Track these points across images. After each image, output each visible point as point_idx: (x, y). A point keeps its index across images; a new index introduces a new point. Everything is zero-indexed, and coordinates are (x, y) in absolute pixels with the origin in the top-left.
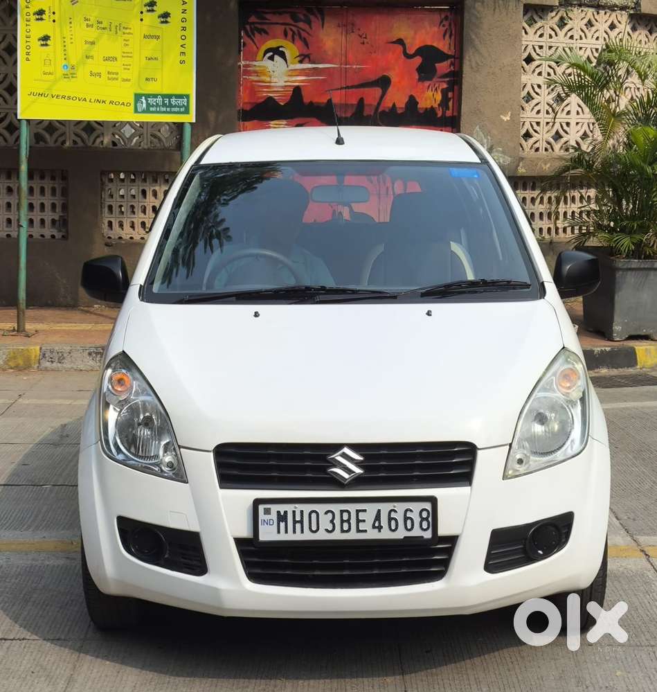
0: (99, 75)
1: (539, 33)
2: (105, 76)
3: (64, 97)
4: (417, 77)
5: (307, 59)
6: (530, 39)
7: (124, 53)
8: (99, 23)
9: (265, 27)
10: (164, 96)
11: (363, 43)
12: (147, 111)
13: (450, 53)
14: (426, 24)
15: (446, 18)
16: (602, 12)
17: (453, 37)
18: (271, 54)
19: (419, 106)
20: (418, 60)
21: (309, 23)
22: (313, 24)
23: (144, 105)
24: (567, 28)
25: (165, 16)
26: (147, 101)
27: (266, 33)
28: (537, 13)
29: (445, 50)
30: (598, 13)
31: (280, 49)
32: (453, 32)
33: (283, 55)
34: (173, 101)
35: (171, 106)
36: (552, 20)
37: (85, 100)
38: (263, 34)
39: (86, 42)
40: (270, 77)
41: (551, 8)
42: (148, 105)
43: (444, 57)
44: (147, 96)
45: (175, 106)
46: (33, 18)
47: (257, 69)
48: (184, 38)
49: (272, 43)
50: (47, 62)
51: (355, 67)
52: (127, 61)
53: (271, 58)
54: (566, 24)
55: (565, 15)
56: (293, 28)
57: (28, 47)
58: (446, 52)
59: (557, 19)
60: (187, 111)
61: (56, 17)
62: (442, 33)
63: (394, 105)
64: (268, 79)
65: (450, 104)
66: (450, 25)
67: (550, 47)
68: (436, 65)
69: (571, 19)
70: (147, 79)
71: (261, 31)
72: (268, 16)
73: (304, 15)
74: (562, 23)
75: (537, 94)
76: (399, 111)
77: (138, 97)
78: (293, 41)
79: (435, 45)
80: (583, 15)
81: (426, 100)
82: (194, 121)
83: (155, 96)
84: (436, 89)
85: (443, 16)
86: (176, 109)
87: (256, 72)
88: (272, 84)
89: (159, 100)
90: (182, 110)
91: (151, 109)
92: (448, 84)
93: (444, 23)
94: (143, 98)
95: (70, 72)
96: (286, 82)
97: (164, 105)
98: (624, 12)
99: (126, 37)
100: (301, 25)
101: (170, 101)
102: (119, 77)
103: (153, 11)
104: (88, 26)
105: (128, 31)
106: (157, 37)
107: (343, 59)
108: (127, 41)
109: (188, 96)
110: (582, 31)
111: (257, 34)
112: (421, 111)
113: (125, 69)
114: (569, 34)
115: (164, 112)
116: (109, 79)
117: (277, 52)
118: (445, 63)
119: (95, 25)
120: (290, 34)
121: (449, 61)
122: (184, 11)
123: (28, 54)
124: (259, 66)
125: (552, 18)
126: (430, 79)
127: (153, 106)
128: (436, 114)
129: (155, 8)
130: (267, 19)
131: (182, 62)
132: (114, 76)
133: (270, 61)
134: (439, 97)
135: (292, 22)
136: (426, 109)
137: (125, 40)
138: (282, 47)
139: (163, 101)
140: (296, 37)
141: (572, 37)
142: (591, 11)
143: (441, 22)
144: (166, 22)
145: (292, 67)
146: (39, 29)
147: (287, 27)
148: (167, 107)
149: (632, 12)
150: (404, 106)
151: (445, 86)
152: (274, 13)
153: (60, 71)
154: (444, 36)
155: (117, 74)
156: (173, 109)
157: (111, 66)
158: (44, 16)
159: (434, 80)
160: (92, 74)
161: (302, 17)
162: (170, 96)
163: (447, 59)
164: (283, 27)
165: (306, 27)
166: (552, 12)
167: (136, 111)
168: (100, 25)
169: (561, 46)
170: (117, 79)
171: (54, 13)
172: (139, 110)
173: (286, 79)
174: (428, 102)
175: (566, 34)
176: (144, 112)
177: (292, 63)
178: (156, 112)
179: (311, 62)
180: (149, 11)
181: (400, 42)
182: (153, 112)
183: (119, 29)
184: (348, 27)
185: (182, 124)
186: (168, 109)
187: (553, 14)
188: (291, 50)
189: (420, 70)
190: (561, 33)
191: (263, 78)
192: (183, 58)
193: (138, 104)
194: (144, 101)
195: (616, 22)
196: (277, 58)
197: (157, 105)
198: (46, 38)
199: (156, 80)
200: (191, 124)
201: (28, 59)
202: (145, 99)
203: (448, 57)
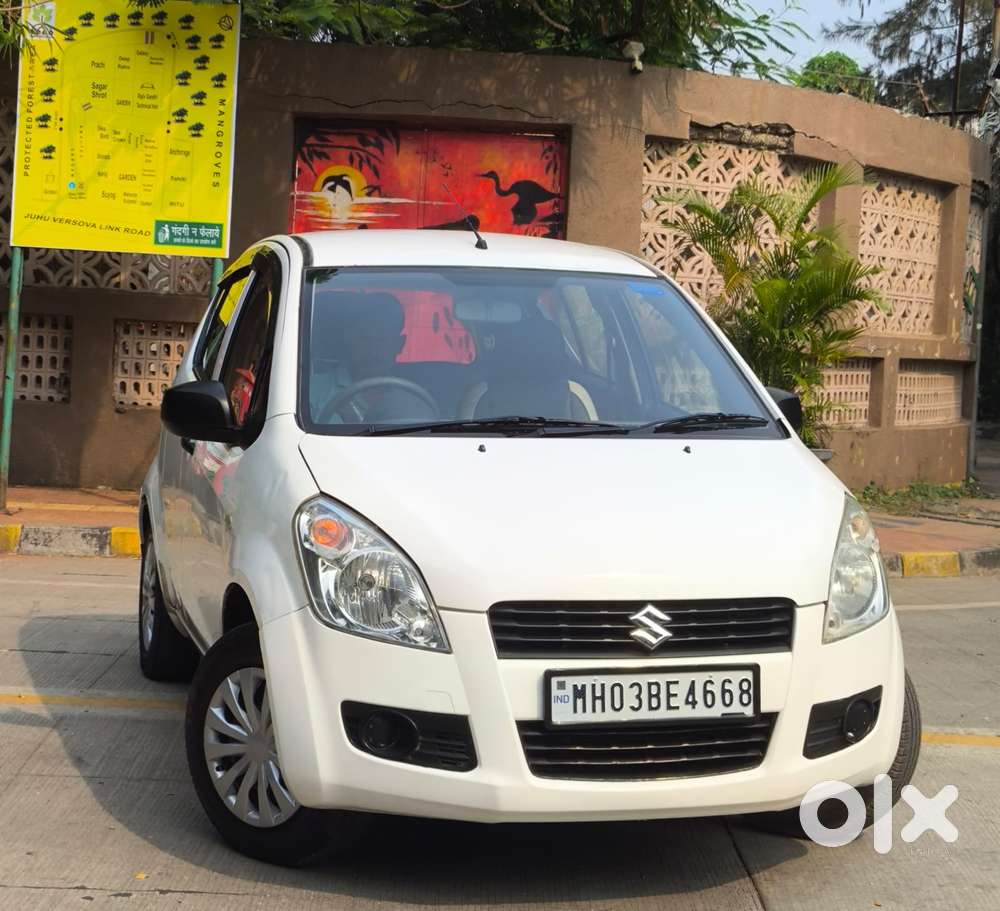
0: (113, 196)
1: (665, 172)
2: (120, 197)
3: (68, 221)
5: (376, 192)
6: (654, 178)
7: (145, 170)
8: (116, 133)
9: (326, 150)
10: (191, 225)
11: (447, 175)
12: (170, 242)
13: (553, 191)
14: (526, 155)
15: (551, 148)
16: (745, 151)
17: (558, 172)
18: (331, 184)
20: (514, 198)
21: (380, 146)
22: (386, 150)
23: (167, 235)
24: (699, 168)
25: (198, 127)
26: (171, 231)
27: (328, 157)
28: (663, 148)
29: (548, 187)
30: (740, 152)
31: (345, 178)
32: (558, 167)
33: (346, 186)
34: (203, 231)
35: (199, 237)
36: (682, 156)
37: (94, 225)
38: (324, 159)
39: (99, 156)
40: (330, 211)
41: (679, 142)
42: (171, 234)
43: (547, 196)
44: (171, 224)
45: (205, 238)
46: (35, 124)
47: (314, 201)
48: (218, 155)
49: (335, 171)
50: (50, 178)
51: (435, 203)
52: (148, 180)
53: (332, 189)
54: (699, 163)
55: (698, 152)
56: (361, 153)
57: (27, 160)
58: (549, 190)
59: (688, 155)
60: (219, 244)
61: (63, 124)
62: (545, 167)
64: (328, 214)
66: (555, 156)
67: (679, 190)
68: (537, 205)
69: (705, 157)
70: (172, 204)
71: (321, 155)
72: (330, 137)
73: (376, 138)
74: (694, 161)
75: (661, 246)
77: (159, 225)
78: (360, 168)
79: (535, 180)
80: (721, 153)
82: (227, 256)
83: (181, 224)
84: (536, 236)
85: (546, 146)
86: (206, 241)
87: (312, 204)
88: (333, 221)
89: (186, 229)
90: (214, 242)
91: (176, 240)
92: (550, 229)
93: (548, 153)
94: (166, 226)
95: (78, 191)
96: (350, 218)
97: (191, 236)
98: (773, 153)
99: (149, 151)
100: (370, 149)
101: (198, 231)
102: (138, 199)
103: (182, 121)
104: (102, 136)
105: (151, 144)
106: (187, 154)
107: (422, 192)
108: (149, 156)
109: (220, 226)
110: (720, 172)
111: (315, 158)
113: (145, 190)
114: (703, 175)
115: (191, 245)
116: (125, 201)
117: (340, 181)
118: (548, 202)
119: (111, 135)
120: (357, 159)
121: (553, 201)
122: (221, 123)
123: (27, 167)
124: (319, 198)
125: (683, 154)
126: (529, 223)
127: (178, 236)
129: (185, 118)
130: (329, 141)
131: (216, 185)
132: (132, 199)
133: (331, 193)
135: (361, 147)
137: (147, 155)
138: (345, 175)
139: (191, 231)
140: (365, 165)
141: (706, 179)
142: (731, 148)
143: (544, 153)
144: (199, 135)
145: (358, 200)
146: (42, 138)
147: (354, 152)
148: (197, 238)
149: (783, 152)
151: (547, 232)
152: (339, 134)
153: (66, 190)
154: (548, 168)
155: (136, 195)
156: (202, 241)
157: (130, 186)
158: (49, 123)
160: (104, 195)
161: (372, 140)
162: (198, 225)
163: (549, 199)
164: (350, 150)
165: (377, 152)
166: (682, 146)
167: (157, 241)
168: (117, 136)
169: (693, 189)
170: (134, 202)
171: (61, 120)
172: (161, 241)
173: (351, 214)
175: (699, 175)
176: (165, 243)
177: (358, 196)
178: (181, 244)
179: (381, 196)
180: (178, 121)
181: (492, 174)
182: (177, 244)
183: (141, 141)
184: (427, 154)
185: (213, 259)
186: (196, 241)
187: (684, 149)
188: (357, 180)
189: (516, 210)
190: (693, 174)
191: (321, 212)
192: (216, 179)
193: (160, 234)
194: (167, 230)
195: (763, 164)
196: (339, 188)
197: (183, 236)
198: (50, 149)
199: (182, 205)
200: (224, 260)
201: (26, 174)
202: (169, 227)
203: (551, 196)
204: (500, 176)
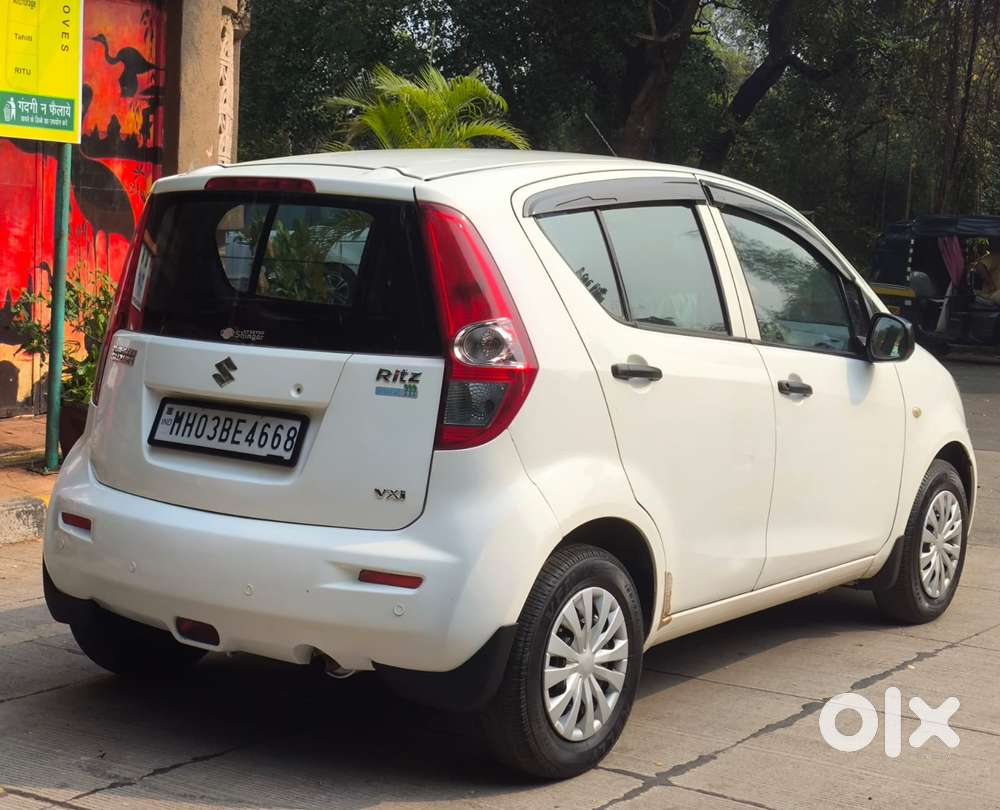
10: (41, 100)
12: (17, 121)
19: (121, 131)
23: (14, 112)
26: (17, 105)
32: (155, 34)
34: (53, 106)
35: (49, 115)
42: (18, 110)
43: (146, 65)
44: (18, 97)
45: (55, 117)
60: (70, 127)
63: (96, 128)
65: (151, 130)
66: (151, 23)
68: (138, 76)
70: (17, 70)
76: (102, 137)
77: (4, 98)
81: (128, 123)
82: (79, 142)
83: (28, 98)
84: (138, 109)
85: (144, 10)
86: (56, 122)
89: (34, 104)
90: (65, 123)
91: (24, 119)
92: (149, 103)
93: (145, 18)
94: (12, 99)
97: (40, 113)
101: (48, 108)
106: (33, 5)
109: (72, 103)
112: (123, 139)
115: (39, 125)
126: (132, 96)
127: (25, 114)
128: (137, 144)
131: (65, 48)
134: (140, 120)
136: (128, 135)
139: (39, 107)
143: (143, 17)
148: (45, 117)
150: (105, 129)
151: (146, 106)
154: (146, 35)
156: (53, 121)
159: (137, 95)
162: (48, 100)
163: (148, 70)
167: (3, 120)
174: (131, 125)
176: (12, 122)
178: (30, 124)
181: (102, 38)
182: (25, 124)
186: (46, 121)
189: (123, 80)
192: (65, 42)
194: (13, 106)
197: (31, 114)
200: (74, 146)
202: (15, 102)
203: (149, 66)
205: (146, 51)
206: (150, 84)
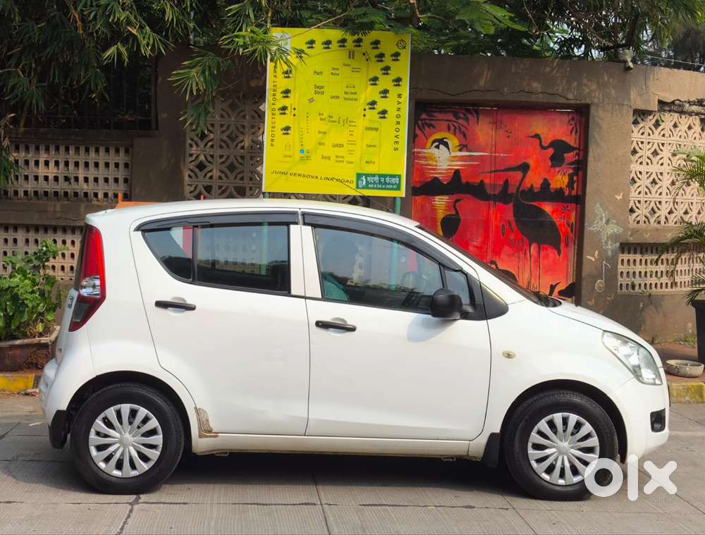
0: (329, 158)
1: (641, 132)
2: (333, 158)
3: (300, 175)
4: (550, 164)
5: (465, 148)
6: (636, 136)
7: (349, 141)
8: (330, 117)
9: (433, 122)
10: (380, 176)
11: (509, 137)
12: (366, 187)
14: (558, 123)
15: (573, 119)
16: (683, 116)
17: (578, 134)
18: (437, 143)
19: (551, 186)
20: (551, 151)
21: (467, 120)
22: (470, 121)
23: (364, 183)
24: (660, 128)
25: (384, 112)
26: (366, 180)
27: (434, 127)
28: (640, 116)
29: (572, 144)
30: (681, 117)
31: (445, 140)
32: (578, 130)
33: (446, 145)
34: (388, 179)
35: (385, 183)
36: (650, 121)
37: (317, 177)
38: (431, 128)
39: (320, 132)
40: (436, 161)
41: (649, 113)
42: (367, 182)
43: (570, 149)
44: (367, 175)
45: (389, 184)
46: (278, 112)
47: (426, 155)
48: (397, 130)
50: (288, 147)
51: (502, 155)
52: (351, 147)
53: (437, 147)
54: (660, 125)
55: (659, 118)
56: (455, 124)
57: (273, 135)
58: (572, 145)
59: (653, 121)
60: (398, 188)
61: (296, 112)
62: (570, 130)
63: (532, 185)
64: (435, 163)
65: (575, 185)
66: (576, 124)
67: (649, 143)
68: (565, 155)
69: (663, 121)
70: (367, 162)
71: (430, 125)
72: (435, 114)
73: (464, 115)
74: (657, 124)
75: (639, 179)
76: (536, 191)
77: (359, 176)
78: (455, 134)
79: (564, 139)
80: (671, 118)
81: (557, 181)
82: (404, 196)
83: (373, 175)
84: (564, 174)
85: (570, 118)
86: (391, 186)
87: (425, 157)
88: (438, 167)
89: (377, 178)
90: (395, 187)
91: (370, 186)
92: (574, 170)
93: (571, 122)
94: (364, 176)
95: (305, 156)
96: (449, 166)
97: (380, 183)
98: (697, 117)
99: (351, 128)
100: (461, 121)
101: (385, 180)
102: (345, 159)
103: (374, 108)
104: (321, 119)
105: (353, 124)
106: (376, 129)
107: (494, 148)
108: (353, 131)
109: (399, 176)
110: (671, 131)
111: (426, 127)
112: (552, 191)
113: (350, 154)
114: (662, 133)
115: (379, 189)
116: (337, 161)
117: (442, 142)
119: (328, 119)
120: (452, 128)
121: (575, 152)
122: (399, 109)
123: (272, 140)
124: (427, 153)
125: (650, 120)
126: (560, 166)
127: (371, 183)
128: (564, 193)
129: (375, 106)
130: (434, 116)
131: (396, 149)
132: (341, 159)
133: (437, 150)
134: (566, 180)
135: (454, 120)
136: (557, 189)
137: (350, 131)
138: (445, 138)
139: (380, 180)
140: (457, 131)
141: (664, 135)
142: (676, 115)
143: (569, 122)
144: (384, 117)
145: (453, 154)
146: (282, 121)
147: (451, 123)
148: (382, 184)
149: (703, 117)
150: (539, 186)
151: (571, 171)
152: (440, 112)
153: (298, 155)
154: (572, 132)
155: (343, 157)
156: (388, 186)
157: (340, 152)
158: (286, 111)
159: (563, 166)
160: (323, 157)
161: (462, 116)
162: (385, 176)
163: (573, 151)
164: (447, 123)
165: (465, 123)
166: (650, 115)
167: (357, 187)
168: (331, 119)
169: (656, 142)
170: (343, 162)
171: (295, 109)
172: (360, 186)
173: (449, 163)
174: (558, 183)
175: (660, 133)
176: (363, 188)
177: (453, 151)
178: (374, 188)
179: (467, 151)
180: (370, 109)
181: (537, 136)
182: (371, 188)
183: (348, 122)
184: (496, 124)
185: (395, 198)
186: (384, 186)
187: (651, 117)
188: (453, 141)
189: (553, 158)
190: (656, 132)
191: (430, 162)
192: (396, 146)
193: (359, 182)
195: (692, 125)
196: (441, 146)
197: (375, 183)
198: (287, 128)
199: (374, 163)
200: (401, 198)
201: (272, 145)
202: (365, 178)
203: (573, 149)
204: (542, 136)
205: (572, 140)
206: (574, 159)
